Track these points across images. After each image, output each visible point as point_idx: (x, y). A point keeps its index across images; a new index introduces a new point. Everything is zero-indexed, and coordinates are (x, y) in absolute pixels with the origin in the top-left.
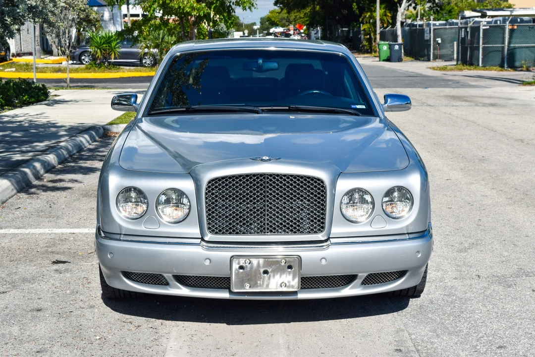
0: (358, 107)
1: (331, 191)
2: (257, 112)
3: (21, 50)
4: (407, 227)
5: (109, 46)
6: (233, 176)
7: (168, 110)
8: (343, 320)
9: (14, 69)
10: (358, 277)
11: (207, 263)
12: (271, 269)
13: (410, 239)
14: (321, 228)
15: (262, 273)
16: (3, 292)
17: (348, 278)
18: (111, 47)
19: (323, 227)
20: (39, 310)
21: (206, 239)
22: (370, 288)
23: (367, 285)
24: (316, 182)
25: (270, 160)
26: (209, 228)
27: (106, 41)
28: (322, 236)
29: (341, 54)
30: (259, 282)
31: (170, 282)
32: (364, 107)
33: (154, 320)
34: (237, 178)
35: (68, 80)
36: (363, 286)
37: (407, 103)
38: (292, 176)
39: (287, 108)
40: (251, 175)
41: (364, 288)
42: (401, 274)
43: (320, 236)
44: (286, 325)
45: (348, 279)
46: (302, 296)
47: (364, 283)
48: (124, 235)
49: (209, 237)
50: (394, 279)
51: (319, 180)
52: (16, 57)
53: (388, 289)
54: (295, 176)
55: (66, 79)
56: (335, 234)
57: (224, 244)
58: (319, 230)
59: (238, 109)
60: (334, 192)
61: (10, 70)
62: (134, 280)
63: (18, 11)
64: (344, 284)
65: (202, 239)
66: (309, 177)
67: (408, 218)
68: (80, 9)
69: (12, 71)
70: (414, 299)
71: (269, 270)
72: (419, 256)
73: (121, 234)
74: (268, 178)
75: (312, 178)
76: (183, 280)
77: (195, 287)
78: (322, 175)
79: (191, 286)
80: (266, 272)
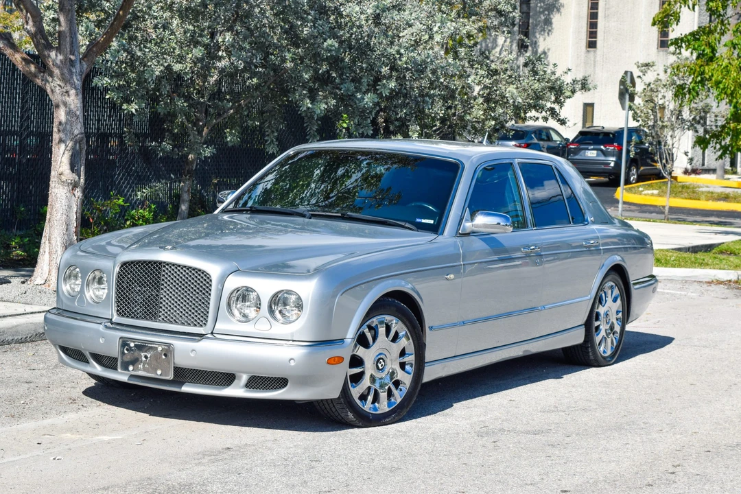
0: (423, 221)
1: (217, 285)
4: (292, 334)
9: (656, 192)
10: (237, 378)
11: (103, 341)
15: (143, 357)
19: (205, 323)
21: (114, 320)
23: (251, 389)
24: (205, 276)
25: (171, 249)
26: (118, 311)
28: (203, 330)
30: (140, 366)
31: (89, 360)
32: (432, 222)
34: (142, 264)
35: (667, 209)
36: (248, 389)
38: (186, 267)
45: (230, 378)
47: (248, 386)
48: (65, 310)
49: (116, 318)
51: (206, 272)
52: (690, 174)
54: (189, 268)
56: (217, 329)
60: (220, 288)
61: (650, 192)
62: (69, 356)
65: (111, 320)
66: (200, 270)
69: (652, 195)
72: (294, 364)
74: (164, 266)
75: (203, 272)
76: (97, 358)
78: (214, 269)
79: (105, 366)
80: (146, 357)
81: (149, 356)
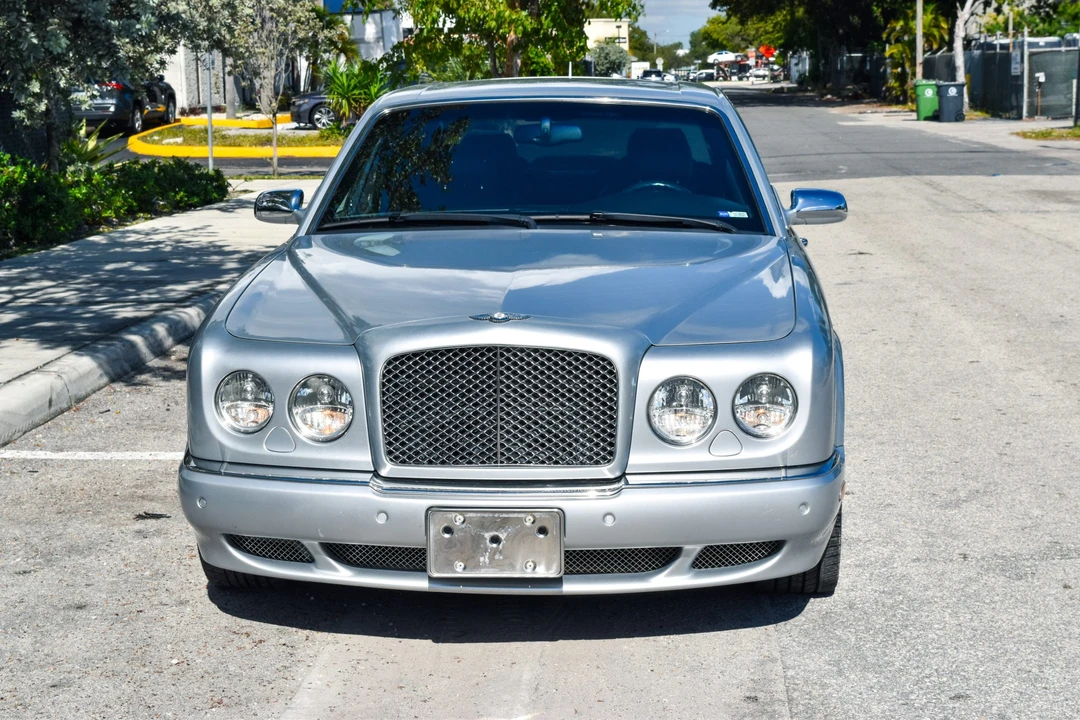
0: (733, 214)
1: (628, 381)
2: (526, 226)
3: (199, 102)
4: (784, 454)
5: (365, 93)
6: (436, 351)
7: (356, 222)
8: (662, 637)
9: (180, 140)
10: (683, 553)
11: (381, 520)
12: (505, 535)
13: (786, 478)
14: (608, 455)
15: (488, 541)
16: (25, 572)
17: (664, 553)
18: (370, 94)
19: (611, 453)
20: (80, 607)
21: (383, 472)
22: (710, 574)
23: (703, 569)
24: (597, 364)
25: (506, 320)
26: (390, 453)
27: (359, 82)
28: (610, 470)
29: (708, 108)
30: (482, 559)
31: (316, 557)
32: (744, 215)
33: (294, 629)
34: (442, 355)
35: (275, 161)
36: (697, 570)
37: (839, 208)
38: (549, 351)
39: (588, 217)
40: (469, 348)
41: (697, 575)
42: (773, 547)
43: (605, 471)
44: (548, 644)
45: (664, 557)
46: (573, 587)
47: (697, 565)
48: (229, 463)
49: (388, 468)
50: (760, 557)
51: (604, 359)
52: (188, 115)
53: (746, 577)
54: (556, 353)
55: (271, 159)
56: (635, 466)
57: (417, 484)
58: (604, 458)
59: (488, 220)
60: (633, 383)
61: (172, 140)
62: (248, 552)
63: (138, 26)
64: (657, 565)
65: (376, 474)
66: (583, 355)
67: (785, 437)
68: (298, 21)
69: (177, 144)
70: (818, 599)
71: (501, 536)
72: (807, 512)
73: (223, 462)
74: (502, 355)
75: (591, 357)
76: (340, 552)
77: (365, 566)
78: (611, 350)
79: (358, 566)
80: (495, 540)
81: (502, 536)
